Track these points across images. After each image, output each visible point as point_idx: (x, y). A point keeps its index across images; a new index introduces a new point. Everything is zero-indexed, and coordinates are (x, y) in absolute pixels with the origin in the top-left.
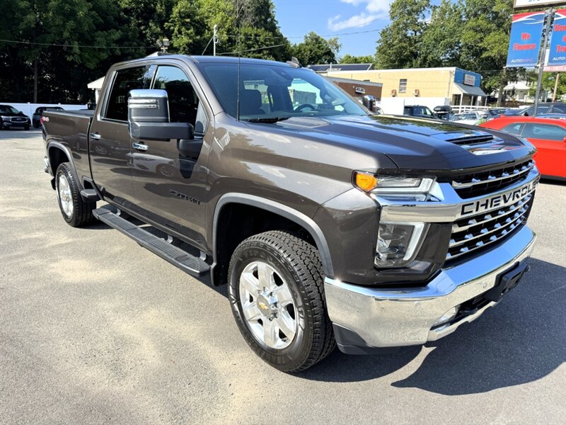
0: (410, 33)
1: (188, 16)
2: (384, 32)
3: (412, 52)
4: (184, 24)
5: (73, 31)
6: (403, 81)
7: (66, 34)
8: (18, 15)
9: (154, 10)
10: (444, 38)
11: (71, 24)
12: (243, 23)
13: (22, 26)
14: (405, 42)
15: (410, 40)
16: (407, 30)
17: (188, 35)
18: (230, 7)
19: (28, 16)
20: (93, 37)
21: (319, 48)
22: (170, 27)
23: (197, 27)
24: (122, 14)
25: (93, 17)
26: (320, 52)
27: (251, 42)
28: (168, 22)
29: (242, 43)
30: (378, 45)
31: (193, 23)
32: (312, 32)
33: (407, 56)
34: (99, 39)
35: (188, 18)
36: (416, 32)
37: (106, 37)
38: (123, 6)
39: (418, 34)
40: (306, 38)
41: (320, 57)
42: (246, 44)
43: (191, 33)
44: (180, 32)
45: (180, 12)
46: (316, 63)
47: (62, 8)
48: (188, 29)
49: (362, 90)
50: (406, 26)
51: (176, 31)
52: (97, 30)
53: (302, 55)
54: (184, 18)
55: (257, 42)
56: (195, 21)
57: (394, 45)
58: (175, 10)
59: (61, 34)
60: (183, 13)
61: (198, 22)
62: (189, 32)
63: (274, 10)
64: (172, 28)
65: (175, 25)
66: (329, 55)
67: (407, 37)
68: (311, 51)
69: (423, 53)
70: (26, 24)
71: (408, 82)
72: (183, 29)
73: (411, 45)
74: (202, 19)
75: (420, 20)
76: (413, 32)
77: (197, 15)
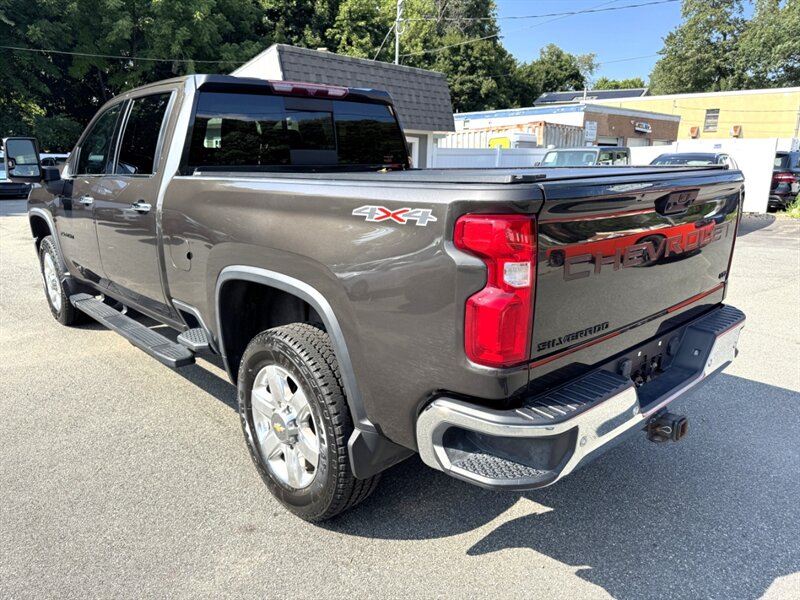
0: (715, 36)
1: (363, 18)
2: (671, 37)
3: (718, 68)
4: (355, 30)
5: (187, 43)
6: (713, 113)
7: (176, 49)
8: (106, 21)
9: (312, 10)
10: (779, 40)
11: (183, 32)
12: (448, 30)
13: (112, 38)
14: (706, 52)
15: (716, 48)
16: (710, 32)
17: (361, 46)
18: (429, 6)
19: (120, 22)
20: (217, 53)
21: (560, 67)
22: (335, 35)
23: (376, 34)
24: (265, 19)
25: (218, 22)
26: (562, 75)
27: (458, 58)
28: (332, 28)
29: (446, 59)
30: (660, 58)
31: (370, 28)
32: (552, 46)
33: (711, 74)
34: (225, 55)
35: (362, 20)
36: (725, 35)
37: (236, 52)
38: (267, 6)
39: (729, 37)
40: (543, 53)
41: (561, 82)
42: (451, 60)
43: (366, 43)
44: (350, 43)
45: (350, 12)
46: (555, 90)
47: (171, 9)
48: (362, 37)
49: (647, 127)
50: (709, 26)
51: (344, 42)
52: (224, 43)
53: (535, 78)
54: (357, 19)
55: (469, 57)
56: (372, 25)
57: (687, 58)
58: (344, 9)
59: (168, 47)
60: (354, 12)
61: (378, 27)
62: (363, 41)
63: (495, 12)
64: (338, 36)
65: (343, 31)
66: (576, 79)
67: (712, 44)
68: (548, 73)
69: (738, 68)
70: (117, 34)
71: (720, 114)
72: (354, 37)
73: (717, 56)
74: (384, 23)
75: (735, 15)
76: (721, 36)
77: (377, 16)
